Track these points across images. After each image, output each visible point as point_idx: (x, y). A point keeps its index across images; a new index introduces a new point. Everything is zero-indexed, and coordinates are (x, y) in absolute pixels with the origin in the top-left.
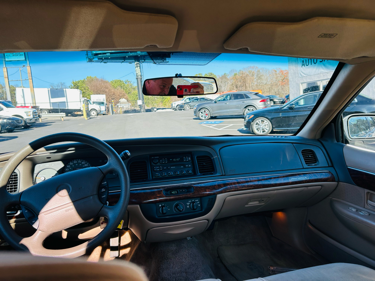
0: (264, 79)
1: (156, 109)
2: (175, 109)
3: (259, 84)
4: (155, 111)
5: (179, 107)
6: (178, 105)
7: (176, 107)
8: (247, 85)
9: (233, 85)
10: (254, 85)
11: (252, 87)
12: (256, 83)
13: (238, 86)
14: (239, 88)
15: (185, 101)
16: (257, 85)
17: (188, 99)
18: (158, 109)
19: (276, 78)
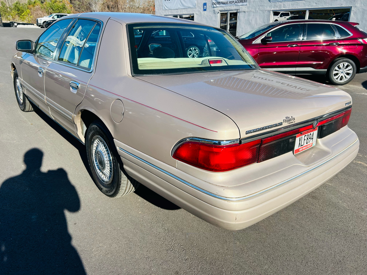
0: (136, 2)
1: (16, 24)
2: (41, 26)
3: (132, 7)
4: (16, 26)
5: (47, 25)
6: (45, 22)
7: (42, 23)
8: (119, 6)
9: (105, 5)
10: (127, 8)
11: (125, 9)
12: (128, 6)
13: (110, 6)
14: (110, 9)
15: (53, 18)
16: (129, 8)
17: (56, 16)
18: (18, 24)
19: (148, 2)
